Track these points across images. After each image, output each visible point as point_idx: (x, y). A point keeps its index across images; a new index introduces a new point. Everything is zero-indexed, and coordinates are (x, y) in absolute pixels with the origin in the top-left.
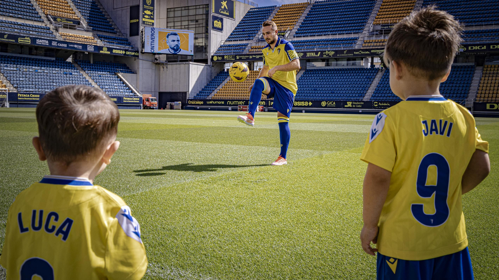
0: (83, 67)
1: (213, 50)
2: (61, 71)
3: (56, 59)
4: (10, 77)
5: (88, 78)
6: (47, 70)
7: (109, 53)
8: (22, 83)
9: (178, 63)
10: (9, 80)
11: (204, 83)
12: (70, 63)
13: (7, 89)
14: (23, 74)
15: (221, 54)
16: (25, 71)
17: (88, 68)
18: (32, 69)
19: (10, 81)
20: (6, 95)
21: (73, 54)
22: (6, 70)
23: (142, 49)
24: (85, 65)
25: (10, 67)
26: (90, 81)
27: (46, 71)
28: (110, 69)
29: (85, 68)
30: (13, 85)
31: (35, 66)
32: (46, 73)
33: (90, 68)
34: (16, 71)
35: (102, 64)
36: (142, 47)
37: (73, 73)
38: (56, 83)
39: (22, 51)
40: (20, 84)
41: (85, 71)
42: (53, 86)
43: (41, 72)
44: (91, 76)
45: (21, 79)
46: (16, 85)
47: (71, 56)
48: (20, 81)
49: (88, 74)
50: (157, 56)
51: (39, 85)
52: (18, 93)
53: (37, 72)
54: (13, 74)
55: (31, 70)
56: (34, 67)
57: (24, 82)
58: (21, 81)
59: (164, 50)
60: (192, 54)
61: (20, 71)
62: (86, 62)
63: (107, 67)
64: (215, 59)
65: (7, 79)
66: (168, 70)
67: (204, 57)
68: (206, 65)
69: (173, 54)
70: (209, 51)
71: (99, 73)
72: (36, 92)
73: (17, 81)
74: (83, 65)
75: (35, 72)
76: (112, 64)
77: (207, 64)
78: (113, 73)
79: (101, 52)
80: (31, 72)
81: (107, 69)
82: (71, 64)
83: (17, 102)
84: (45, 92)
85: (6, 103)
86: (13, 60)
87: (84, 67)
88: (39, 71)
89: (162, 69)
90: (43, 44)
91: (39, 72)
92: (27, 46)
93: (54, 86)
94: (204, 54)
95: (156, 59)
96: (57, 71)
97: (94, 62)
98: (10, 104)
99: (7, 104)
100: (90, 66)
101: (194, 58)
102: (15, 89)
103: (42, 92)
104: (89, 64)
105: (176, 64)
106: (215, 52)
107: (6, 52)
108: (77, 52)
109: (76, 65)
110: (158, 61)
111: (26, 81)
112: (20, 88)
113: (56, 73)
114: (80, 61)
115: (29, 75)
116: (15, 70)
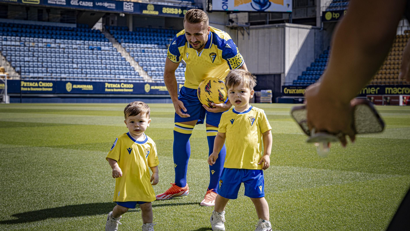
0: (118, 38)
1: (325, 2)
2: (84, 44)
3: (78, 26)
4: (11, 56)
5: (125, 55)
6: (64, 44)
7: (157, 13)
8: (27, 65)
9: (266, 26)
10: (9, 61)
11: (311, 57)
12: (98, 31)
13: (5, 75)
14: (29, 51)
15: (339, 9)
16: (32, 47)
17: (125, 39)
18: (42, 43)
19: (10, 62)
20: (4, 83)
21: (103, 17)
22: (5, 45)
23: (209, 5)
24: (121, 34)
25: (11, 41)
26: (129, 59)
27: (62, 46)
28: (160, 39)
29: (121, 38)
30: (14, 68)
31: (47, 38)
32: (62, 48)
33: (129, 39)
34: (20, 46)
35: (146, 31)
36: (209, 2)
37: (103, 48)
38: (77, 64)
39: (27, 15)
40: (25, 67)
41: (120, 43)
42: (73, 68)
43: (55, 48)
44: (129, 52)
45: (26, 59)
46: (18, 69)
47: (101, 20)
48: (24, 62)
49: (125, 48)
50: (232, 16)
51: (52, 68)
52: (20, 81)
53: (49, 48)
54: (16, 51)
55: (40, 45)
56: (44, 40)
57: (30, 63)
58: (27, 61)
59: (244, 5)
60: (290, 9)
61: (25, 46)
62: (123, 28)
63: (154, 36)
64: (329, 16)
65: (6, 60)
66: (251, 38)
67: (310, 15)
68: (312, 28)
69: (259, 11)
70: (317, 4)
71: (142, 45)
72: (47, 78)
73: (20, 61)
74: (117, 34)
75: (47, 48)
76: (163, 31)
77: (315, 25)
78: (164, 46)
79: (145, 12)
80: (40, 47)
81: (154, 40)
82: (100, 33)
83: (19, 95)
84: (61, 78)
85: (4, 96)
86: (15, 29)
87: (120, 37)
88: (53, 45)
89: (240, 36)
90: (57, 3)
91: (53, 48)
92: (34, 7)
93: (75, 68)
94: (310, 10)
95: (231, 21)
96: (78, 44)
97: (135, 29)
98: (11, 97)
99: (6, 99)
100: (128, 34)
101: (293, 17)
102: (17, 74)
103: (57, 78)
104: (127, 33)
105: (264, 28)
106: (328, 5)
107: (6, 17)
108: (108, 14)
109: (107, 35)
110: (234, 24)
111: (33, 62)
112: (25, 72)
113: (77, 49)
114: (113, 28)
115: (38, 52)
116: (18, 46)
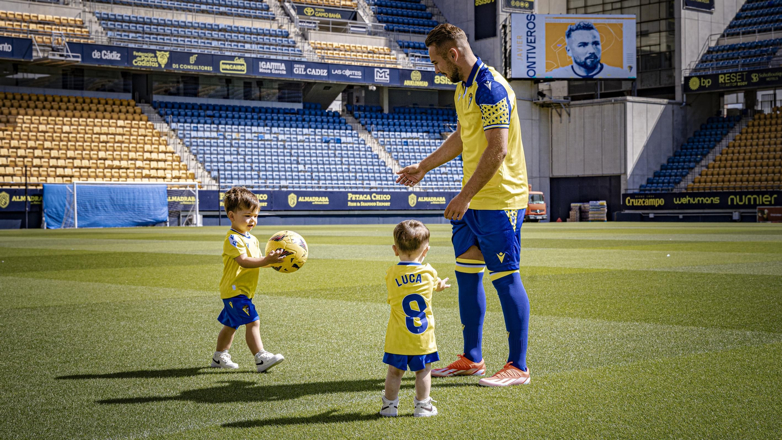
0: (366, 123)
1: (688, 62)
2: (315, 135)
3: (304, 107)
4: (204, 154)
5: (377, 149)
6: (284, 134)
7: (425, 84)
8: (229, 168)
9: (596, 100)
10: (201, 162)
11: (667, 150)
12: (336, 114)
13: (196, 182)
14: (231, 146)
15: (710, 72)
16: (235, 139)
17: (377, 124)
18: (251, 133)
19: (203, 162)
20: (194, 196)
21: (344, 92)
22: (194, 138)
23: (506, 70)
24: (371, 118)
25: (204, 131)
26: (383, 156)
27: (281, 137)
28: (431, 124)
29: (371, 124)
30: (209, 172)
31: (258, 125)
32: (282, 141)
33: (383, 124)
34: (217, 139)
35: (410, 113)
36: (506, 66)
37: (343, 139)
38: (305, 164)
39: (228, 90)
40: (225, 170)
41: (370, 132)
42: (298, 172)
43: (271, 140)
44: (383, 145)
45: (227, 158)
46: (215, 173)
47: (340, 96)
48: (225, 162)
49: (377, 138)
50: (543, 86)
51: (266, 171)
52: (219, 191)
53: (261, 140)
54: (211, 146)
55: (248, 136)
56: (254, 129)
57: (233, 165)
58: (228, 162)
59: (561, 68)
60: (633, 74)
61: (225, 138)
62: (374, 109)
63: (421, 119)
64: (694, 84)
65: (196, 160)
66: (572, 120)
67: (665, 83)
68: (669, 103)
69: (584, 79)
70: (676, 66)
71: (403, 134)
72: (259, 187)
73: (218, 162)
74: (365, 117)
75: (258, 140)
76: (435, 112)
77: (674, 98)
78: (437, 135)
79: (407, 83)
80: (248, 140)
81: (422, 126)
82: (339, 116)
83: (217, 213)
84: (280, 187)
85: (195, 216)
86: (209, 113)
87: (369, 122)
88: (267, 137)
89: (556, 118)
90: (273, 72)
91: (267, 140)
92: (239, 78)
93: (301, 171)
94: (664, 75)
95: (541, 94)
96: (306, 135)
97: (393, 110)
98: (204, 217)
99: (198, 219)
100: (382, 118)
101: (639, 86)
102: (214, 182)
103: (274, 187)
104: (380, 116)
105: (592, 104)
106: (693, 66)
107: (196, 95)
108: (351, 87)
109: (350, 119)
110: (546, 99)
111: (238, 162)
112: (225, 179)
113: (303, 141)
114: (359, 109)
115: (246, 147)
116: (214, 138)
